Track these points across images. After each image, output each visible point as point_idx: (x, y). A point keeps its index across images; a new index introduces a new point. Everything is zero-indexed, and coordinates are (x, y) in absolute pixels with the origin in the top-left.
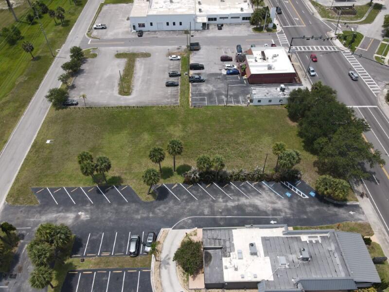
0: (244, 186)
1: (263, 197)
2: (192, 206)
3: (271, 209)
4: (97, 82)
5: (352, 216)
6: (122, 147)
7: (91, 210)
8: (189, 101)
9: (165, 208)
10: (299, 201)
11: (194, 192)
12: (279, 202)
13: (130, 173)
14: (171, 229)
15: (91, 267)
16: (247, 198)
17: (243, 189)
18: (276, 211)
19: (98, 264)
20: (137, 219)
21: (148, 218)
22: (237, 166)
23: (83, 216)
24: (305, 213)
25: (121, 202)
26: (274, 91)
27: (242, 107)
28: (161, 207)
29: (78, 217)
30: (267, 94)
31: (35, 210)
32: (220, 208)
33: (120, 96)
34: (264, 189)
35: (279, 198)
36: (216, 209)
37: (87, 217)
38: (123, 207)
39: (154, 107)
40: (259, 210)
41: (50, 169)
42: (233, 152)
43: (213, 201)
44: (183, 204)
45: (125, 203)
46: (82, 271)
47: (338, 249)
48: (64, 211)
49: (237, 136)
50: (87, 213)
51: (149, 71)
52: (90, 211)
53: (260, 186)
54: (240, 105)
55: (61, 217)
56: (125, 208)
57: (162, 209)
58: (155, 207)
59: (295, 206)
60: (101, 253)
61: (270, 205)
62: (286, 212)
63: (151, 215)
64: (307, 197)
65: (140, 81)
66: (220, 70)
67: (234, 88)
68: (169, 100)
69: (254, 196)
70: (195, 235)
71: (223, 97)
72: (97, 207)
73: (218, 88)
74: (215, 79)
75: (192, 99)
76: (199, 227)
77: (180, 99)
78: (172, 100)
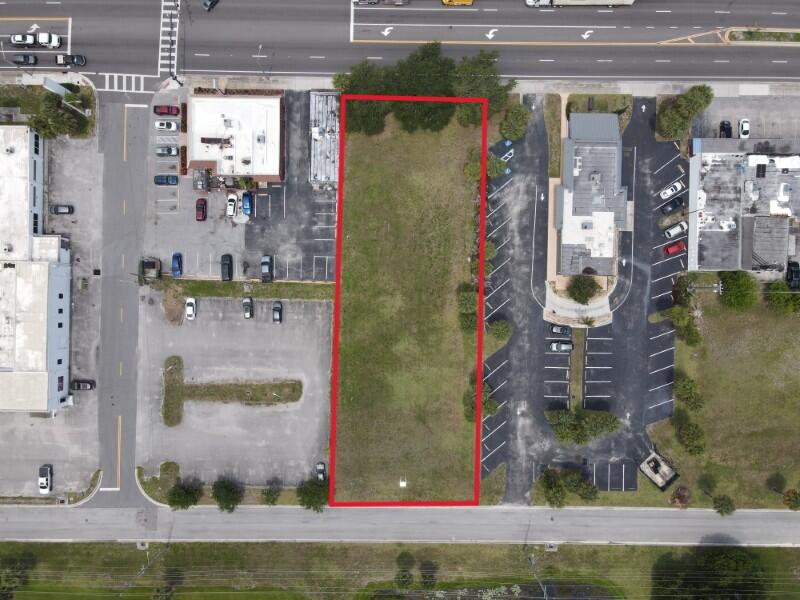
0: (494, 222)
1: (510, 202)
2: (517, 286)
3: (526, 197)
4: (261, 444)
5: (538, 109)
6: (419, 379)
7: (514, 401)
8: (323, 285)
9: (518, 316)
10: (517, 161)
11: (499, 282)
12: (518, 184)
13: (465, 363)
14: (545, 309)
15: (580, 387)
16: (510, 221)
17: (497, 223)
18: (529, 191)
19: (577, 381)
20: (531, 346)
21: (529, 336)
22: (462, 226)
23: (523, 407)
24: (532, 159)
25: (508, 368)
27: (343, 203)
28: (516, 320)
29: (523, 414)
31: (512, 466)
32: (521, 254)
33: (302, 399)
34: (499, 199)
35: (512, 184)
36: (523, 258)
37: (524, 404)
38: (514, 364)
40: (527, 210)
41: (452, 467)
42: (437, 228)
43: (512, 261)
44: (513, 295)
45: (509, 364)
46: (584, 395)
47: (591, 144)
48: (514, 432)
49: (408, 219)
50: (519, 406)
51: (232, 355)
52: (516, 403)
53: (494, 203)
55: (522, 433)
56: (515, 362)
57: (520, 320)
58: (516, 327)
59: (523, 168)
60: (567, 380)
61: (520, 196)
62: (531, 181)
63: (526, 332)
64: (512, 151)
65: (260, 369)
66: (234, 225)
67: (292, 207)
68: (320, 317)
69: (508, 212)
70: (554, 283)
71: (315, 228)
72: (512, 395)
73: (291, 234)
74: (263, 237)
75: (317, 279)
76: (544, 277)
77: (318, 298)
78: (321, 311)
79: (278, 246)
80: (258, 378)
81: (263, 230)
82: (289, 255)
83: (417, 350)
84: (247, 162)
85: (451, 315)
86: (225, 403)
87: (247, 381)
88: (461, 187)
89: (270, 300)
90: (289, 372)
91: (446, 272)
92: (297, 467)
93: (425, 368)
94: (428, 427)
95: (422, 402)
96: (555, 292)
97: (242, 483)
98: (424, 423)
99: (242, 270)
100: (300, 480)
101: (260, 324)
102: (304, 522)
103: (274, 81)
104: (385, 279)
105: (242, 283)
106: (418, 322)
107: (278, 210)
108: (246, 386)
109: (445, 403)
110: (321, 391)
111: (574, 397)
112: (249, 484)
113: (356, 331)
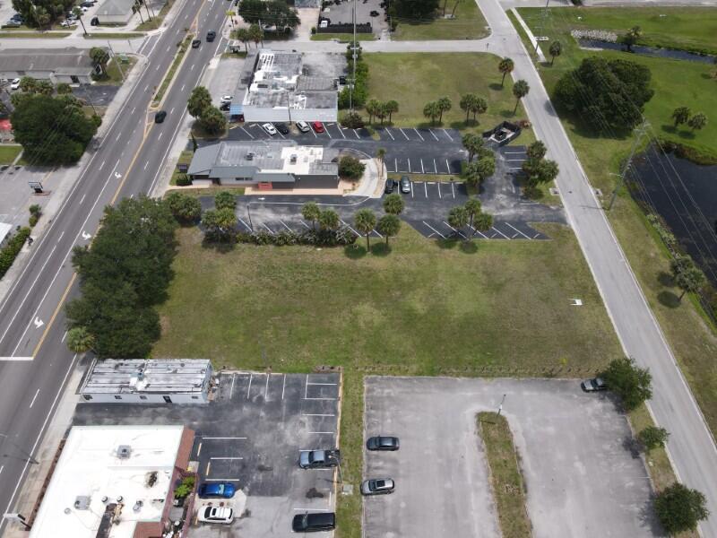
1: (263, 220)
3: (260, 209)
6: (454, 290)
14: (371, 197)
15: (442, 176)
18: (254, 207)
19: (436, 178)
31: (529, 218)
33: (502, 412)
35: (244, 219)
49: (268, 301)
56: (424, 217)
61: (259, 213)
62: (244, 206)
66: (247, 514)
67: (233, 428)
68: (387, 391)
71: (267, 398)
73: (271, 428)
74: (271, 469)
75: (336, 396)
76: (341, 196)
77: (362, 393)
78: (379, 390)
79: (286, 446)
80: (482, 474)
81: (261, 469)
82: (301, 431)
83: (421, 292)
84: (153, 480)
85: (378, 263)
86: (531, 527)
87: (490, 491)
88: (241, 257)
89: (364, 456)
90: (467, 431)
91: (332, 267)
92: (597, 417)
93: (440, 285)
94: (506, 281)
95: (479, 287)
96: (354, 189)
97: (652, 497)
98: (502, 285)
99: (318, 501)
100: (615, 414)
101: (401, 472)
102: (672, 410)
103: (44, 455)
104: (339, 322)
105: (340, 499)
106: (388, 291)
107: (234, 447)
108: (498, 494)
109: (477, 268)
110: (486, 389)
112: (649, 485)
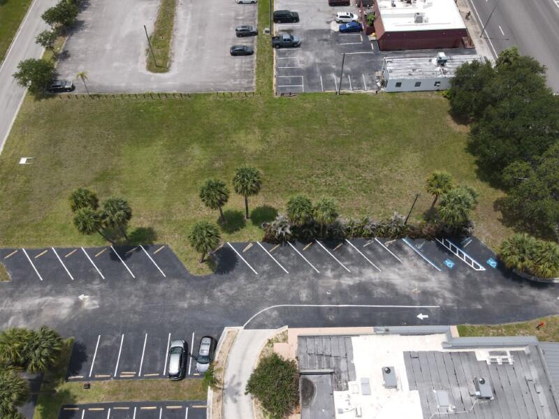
0: (370, 248)
1: (405, 269)
2: (279, 285)
3: (418, 292)
4: (108, 47)
6: (154, 172)
7: (101, 290)
8: (272, 83)
9: (231, 288)
10: (469, 276)
11: (282, 258)
12: (433, 279)
13: (169, 221)
14: (241, 328)
15: (103, 398)
16: (375, 270)
17: (369, 253)
18: (427, 296)
19: (114, 393)
20: (182, 310)
21: (200, 307)
22: (358, 209)
23: (88, 302)
24: (479, 299)
26: (426, 65)
27: (365, 96)
28: (225, 286)
29: (78, 304)
30: (414, 70)
31: (2, 290)
32: (327, 288)
33: (149, 73)
34: (405, 253)
35: (432, 270)
36: (321, 291)
37: (94, 305)
38: (158, 286)
39: (210, 94)
40: (397, 294)
41: (27, 213)
42: (350, 182)
43: (316, 275)
44: (263, 279)
45: (160, 279)
46: (85, 406)
47: (544, 379)
48: (53, 292)
49: (358, 152)
50: (93, 297)
51: (201, 26)
52: (99, 292)
53: (399, 248)
54: (362, 91)
55: (49, 305)
56: (161, 287)
57: (226, 289)
58: (214, 287)
59: (461, 285)
60: (119, 373)
61: (416, 283)
62: (444, 298)
63: (206, 301)
64: (482, 268)
65: (185, 44)
66: (328, 23)
68: (237, 82)
69: (387, 266)
70: (285, 340)
71: (334, 76)
72: (112, 286)
73: (325, 59)
74: (319, 40)
75: (277, 79)
76: (292, 325)
77: (257, 80)
78: (243, 83)
79: (311, 51)
80: (176, 43)
81: (326, 40)
82: (302, 58)
83: (191, 168)
86: (155, 23)
87: (175, 36)
90: (179, 63)
93: (167, 177)
95: (124, 176)
96: (271, 342)
97: (71, 35)
98: (97, 180)
99: (285, 29)
101: (230, 41)
104: (281, 133)
105: (271, 28)
106: (227, 167)
108: (169, 35)
110: (155, 86)
111: (88, 386)
113: (220, 111)
